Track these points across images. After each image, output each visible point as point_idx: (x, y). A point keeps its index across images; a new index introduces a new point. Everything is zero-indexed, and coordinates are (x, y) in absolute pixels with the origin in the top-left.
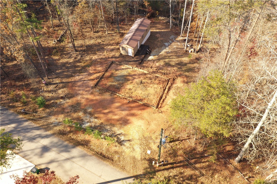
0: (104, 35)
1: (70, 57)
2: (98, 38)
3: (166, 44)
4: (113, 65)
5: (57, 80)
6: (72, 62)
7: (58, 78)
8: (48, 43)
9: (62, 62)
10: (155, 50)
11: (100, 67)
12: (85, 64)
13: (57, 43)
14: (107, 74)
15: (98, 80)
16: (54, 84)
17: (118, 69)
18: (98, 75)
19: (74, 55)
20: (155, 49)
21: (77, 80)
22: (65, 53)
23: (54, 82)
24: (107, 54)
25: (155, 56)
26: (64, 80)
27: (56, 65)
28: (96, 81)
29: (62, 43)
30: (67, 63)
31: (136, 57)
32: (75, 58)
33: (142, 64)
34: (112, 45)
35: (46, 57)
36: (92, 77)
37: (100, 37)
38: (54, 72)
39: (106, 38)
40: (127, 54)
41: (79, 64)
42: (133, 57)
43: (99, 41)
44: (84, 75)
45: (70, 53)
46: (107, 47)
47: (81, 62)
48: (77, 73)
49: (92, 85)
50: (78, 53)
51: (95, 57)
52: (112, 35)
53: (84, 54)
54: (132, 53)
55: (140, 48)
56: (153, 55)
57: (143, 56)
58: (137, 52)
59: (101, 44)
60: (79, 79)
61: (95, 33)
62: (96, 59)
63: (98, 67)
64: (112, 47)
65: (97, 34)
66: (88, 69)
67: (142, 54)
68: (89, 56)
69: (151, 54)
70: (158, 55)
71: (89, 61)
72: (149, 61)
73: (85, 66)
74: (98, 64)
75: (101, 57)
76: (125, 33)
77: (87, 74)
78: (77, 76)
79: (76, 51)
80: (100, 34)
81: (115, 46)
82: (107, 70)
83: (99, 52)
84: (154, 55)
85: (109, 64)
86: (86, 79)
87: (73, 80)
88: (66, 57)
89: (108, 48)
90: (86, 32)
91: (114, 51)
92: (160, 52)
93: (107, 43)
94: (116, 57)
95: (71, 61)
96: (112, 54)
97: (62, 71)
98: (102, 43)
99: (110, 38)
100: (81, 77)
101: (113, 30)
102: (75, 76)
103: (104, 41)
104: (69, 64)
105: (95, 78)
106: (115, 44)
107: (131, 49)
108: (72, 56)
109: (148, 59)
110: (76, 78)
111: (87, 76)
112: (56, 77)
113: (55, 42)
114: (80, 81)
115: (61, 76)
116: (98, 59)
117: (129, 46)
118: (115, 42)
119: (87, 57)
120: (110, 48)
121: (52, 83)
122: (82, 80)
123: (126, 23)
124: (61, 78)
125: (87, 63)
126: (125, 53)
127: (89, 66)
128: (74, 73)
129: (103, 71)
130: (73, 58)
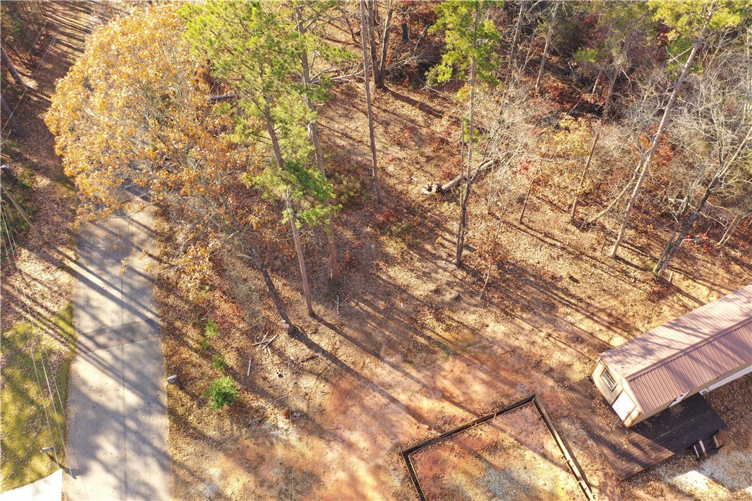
0: (598, 254)
1: (426, 276)
2: (570, 253)
4: (528, 411)
5: (325, 340)
6: (418, 300)
7: (335, 330)
8: (410, 182)
9: (390, 277)
10: (740, 456)
11: (484, 382)
12: (446, 335)
13: (432, 198)
14: (485, 433)
15: (435, 434)
16: (311, 345)
17: (529, 441)
18: (450, 410)
19: (444, 277)
20: (743, 447)
21: (375, 379)
22: (427, 251)
23: (315, 339)
24: (546, 344)
25: (715, 487)
26: (347, 354)
27: (371, 278)
28: (424, 432)
29: (446, 203)
30: (403, 290)
31: (636, 436)
32: (437, 291)
33: (636, 485)
34: (591, 317)
35: (369, 229)
36: (427, 405)
37: (578, 254)
38: (340, 301)
39: (593, 269)
40: (608, 396)
41: (429, 320)
42: (624, 426)
43: (563, 268)
44: (412, 378)
45: (440, 258)
46: (567, 314)
47: (438, 320)
48: (397, 352)
49: (402, 438)
50: (461, 274)
51: (496, 329)
52: (626, 273)
53: (472, 294)
54: (629, 414)
55: (682, 409)
56: (711, 477)
57: (668, 454)
58: (653, 417)
59: (559, 285)
60: (383, 384)
61: (573, 228)
62: (494, 341)
63: (475, 377)
64: (586, 325)
65: (575, 235)
66: (439, 362)
67: (666, 443)
68: (481, 310)
69: (709, 464)
70: (732, 490)
71: (466, 331)
72: (673, 488)
73: (438, 344)
75: (517, 343)
76: (679, 291)
77: (423, 381)
78: (389, 363)
79: (460, 265)
80: (589, 238)
81: (597, 327)
82: (492, 417)
83: (524, 316)
84: (716, 476)
85: (519, 396)
86: (403, 398)
87: (366, 372)
88: (418, 264)
89: (569, 318)
90: (551, 202)
91: (579, 347)
93: (583, 296)
94: (562, 380)
95: (417, 293)
96: (558, 357)
97: (366, 311)
98: (565, 283)
99: (610, 281)
100: (397, 376)
101: (643, 250)
102: (382, 359)
103: (576, 281)
104: (403, 300)
105: (431, 417)
106: (606, 318)
107: (634, 406)
108: (433, 275)
109: (675, 479)
110: (379, 370)
111: (417, 387)
112: (333, 322)
113: (430, 189)
114: (381, 392)
115: (350, 327)
116: (499, 346)
117: (632, 389)
118: (612, 308)
119: (474, 313)
120: (572, 324)
121: (309, 337)
122: (390, 392)
123: (719, 244)
124: (342, 338)
125: (456, 336)
126: (605, 391)
127: (449, 354)
128: (392, 345)
129: (474, 413)
130: (432, 287)
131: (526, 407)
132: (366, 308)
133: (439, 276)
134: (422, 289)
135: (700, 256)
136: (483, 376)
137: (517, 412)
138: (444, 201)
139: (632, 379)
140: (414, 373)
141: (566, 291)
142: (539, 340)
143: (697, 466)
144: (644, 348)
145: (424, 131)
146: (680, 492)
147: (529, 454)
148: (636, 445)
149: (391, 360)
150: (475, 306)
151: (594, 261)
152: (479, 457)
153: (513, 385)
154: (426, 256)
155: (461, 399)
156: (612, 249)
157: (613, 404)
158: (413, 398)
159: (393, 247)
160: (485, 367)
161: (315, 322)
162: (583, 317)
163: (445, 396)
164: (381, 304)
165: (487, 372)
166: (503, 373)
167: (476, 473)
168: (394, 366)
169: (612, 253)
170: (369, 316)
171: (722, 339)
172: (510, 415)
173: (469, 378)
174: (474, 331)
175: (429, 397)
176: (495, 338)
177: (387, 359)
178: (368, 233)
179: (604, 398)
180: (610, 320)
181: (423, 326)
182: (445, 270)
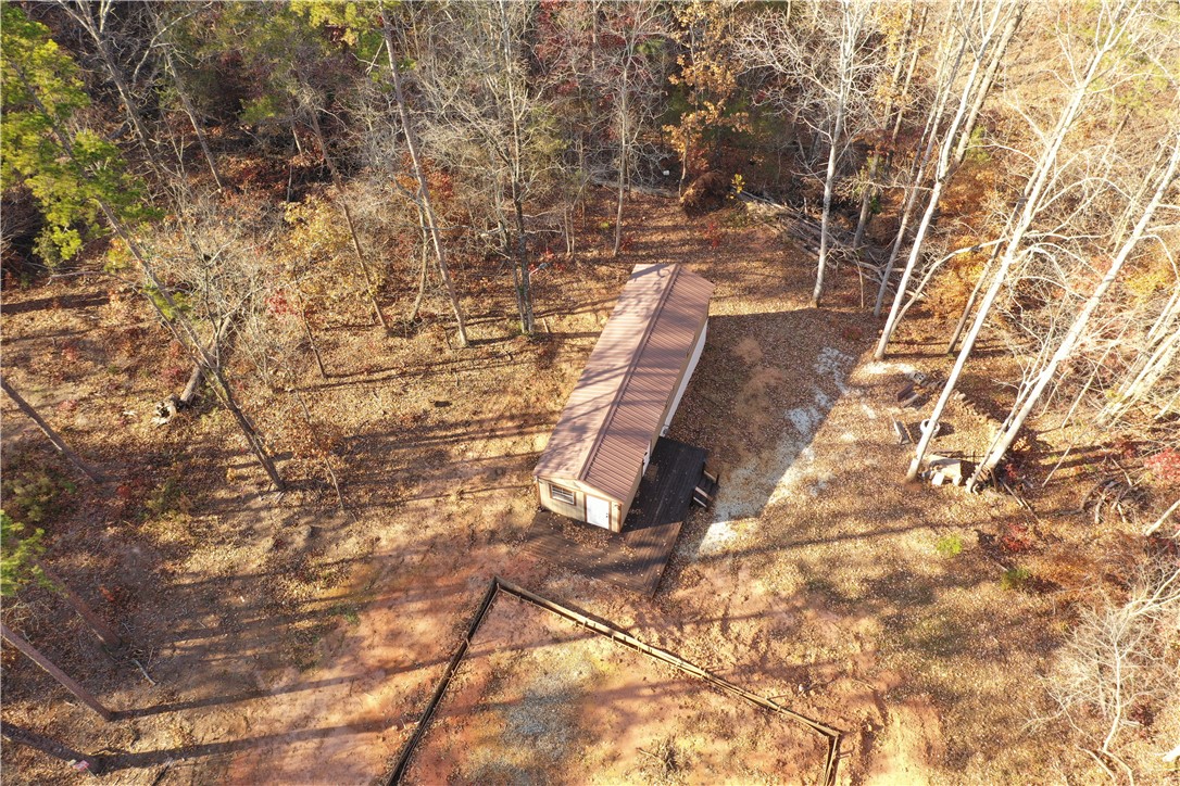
0: (448, 353)
1: (248, 535)
2: (414, 375)
3: (800, 418)
4: (501, 604)
5: (163, 735)
6: (260, 576)
7: (166, 709)
8: (127, 422)
9: (196, 574)
10: (740, 473)
11: (424, 612)
12: (334, 591)
13: (176, 423)
14: (472, 673)
15: (410, 728)
16: (144, 760)
17: (528, 638)
18: (407, 682)
19: (273, 519)
20: (737, 460)
21: (279, 728)
22: (224, 500)
23: (144, 746)
24: (465, 507)
25: (741, 525)
26: (210, 728)
27: (167, 596)
28: (397, 738)
29: (204, 418)
30: (228, 578)
31: (633, 535)
32: (279, 544)
33: (670, 589)
34: (492, 435)
35: (111, 531)
36: (373, 702)
37: (424, 370)
38: (144, 664)
39: (456, 376)
40: (574, 514)
41: (296, 589)
42: (614, 534)
43: (419, 399)
44: (328, 683)
45: (252, 496)
46: (464, 451)
47: (308, 581)
48: (282, 665)
49: (373, 771)
50: (294, 498)
51: (391, 534)
52: (494, 355)
53: (329, 514)
54: (610, 517)
55: (656, 468)
56: (731, 517)
57: (676, 528)
58: (635, 499)
59: (429, 422)
60: (294, 725)
61: (397, 341)
62: (400, 552)
63: (409, 615)
64: (495, 449)
65: (406, 349)
66: (349, 634)
67: (667, 518)
68: (357, 525)
69: (720, 507)
70: (757, 515)
71: (355, 567)
72: (707, 560)
73: (331, 611)
74: (406, 591)
75: (430, 533)
76: (565, 335)
77: (347, 674)
78: (282, 691)
79: (285, 486)
80: (424, 340)
81: (508, 442)
82: (465, 647)
83: (415, 491)
84: (734, 513)
85: (478, 596)
86: (336, 719)
87: (259, 729)
88: (225, 527)
89: (470, 455)
90: (346, 325)
91: (505, 481)
92: (769, 491)
93: (466, 417)
94: (513, 535)
95: (252, 567)
96: (489, 510)
97: (195, 648)
98: (435, 415)
99: (485, 377)
100: (306, 697)
101: (496, 314)
102: (269, 693)
103: (447, 404)
104: (238, 592)
105: (391, 710)
106: (510, 424)
107: (607, 503)
108: (257, 526)
109: (701, 549)
110: (275, 711)
111: (344, 689)
112: (155, 701)
113: (165, 413)
114: (299, 737)
115: (187, 687)
116: (412, 553)
117: (593, 486)
118: (509, 408)
119: (349, 535)
120: (478, 460)
121: (131, 750)
122: (312, 725)
123: (568, 254)
124: (186, 712)
125: (347, 582)
126: (567, 511)
127: (354, 613)
128: (269, 665)
129: (441, 660)
130: (268, 543)
131: (496, 600)
132: (191, 643)
133: (266, 523)
134: (255, 557)
135: (560, 281)
136: (419, 605)
137: (491, 616)
138: (199, 417)
139: (586, 475)
140: (326, 675)
141: (443, 425)
142: (454, 508)
143: (713, 519)
144: (573, 429)
145: (94, 335)
146: (714, 558)
147: (538, 654)
148: (640, 545)
149: (282, 684)
150: (345, 525)
151: (450, 366)
152: (486, 708)
153: (461, 587)
154: (225, 510)
155: (412, 656)
156: (460, 336)
157: (586, 519)
158: (349, 708)
159: (169, 531)
160: (412, 593)
161: (125, 725)
162: (483, 442)
163: (389, 670)
164: (211, 621)
165: (419, 598)
166: (439, 583)
167: (495, 730)
168: (290, 689)
169: (463, 342)
170: (204, 650)
171: (642, 361)
172: (485, 627)
173: (403, 622)
174: (365, 559)
175: (369, 689)
176: (398, 547)
177: (276, 686)
178: (114, 537)
179: (571, 519)
180: (517, 423)
181: (294, 604)
182: (269, 508)
